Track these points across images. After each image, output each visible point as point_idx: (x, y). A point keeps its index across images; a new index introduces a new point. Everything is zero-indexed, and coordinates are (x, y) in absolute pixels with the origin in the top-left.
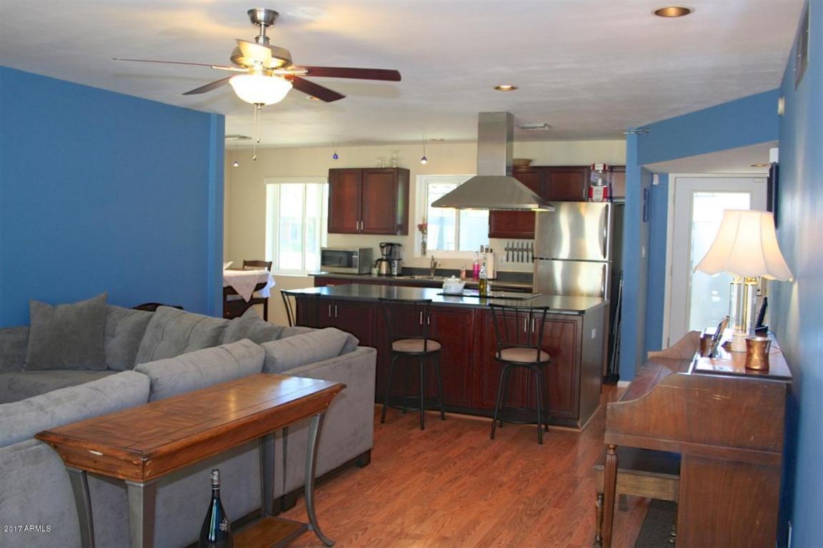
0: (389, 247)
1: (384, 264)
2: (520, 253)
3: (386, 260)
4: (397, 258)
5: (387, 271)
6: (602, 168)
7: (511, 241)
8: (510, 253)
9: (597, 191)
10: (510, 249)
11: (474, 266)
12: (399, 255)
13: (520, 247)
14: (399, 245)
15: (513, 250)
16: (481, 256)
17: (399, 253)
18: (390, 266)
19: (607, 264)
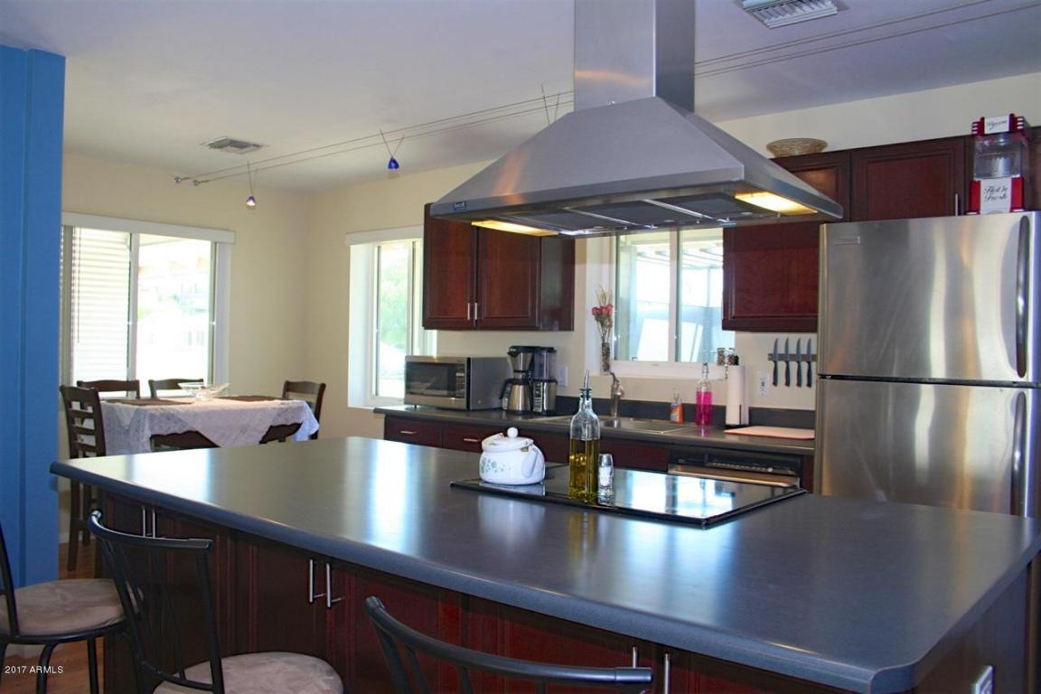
0: (530, 355)
1: (519, 391)
2: (804, 366)
3: (525, 382)
4: (545, 377)
5: (525, 405)
6: (1005, 128)
7: (782, 337)
8: (782, 365)
9: (991, 190)
10: (782, 357)
11: (699, 395)
12: (549, 371)
13: (804, 351)
14: (551, 350)
15: (786, 358)
16: (716, 373)
17: (550, 367)
18: (530, 395)
19: (1029, 393)
